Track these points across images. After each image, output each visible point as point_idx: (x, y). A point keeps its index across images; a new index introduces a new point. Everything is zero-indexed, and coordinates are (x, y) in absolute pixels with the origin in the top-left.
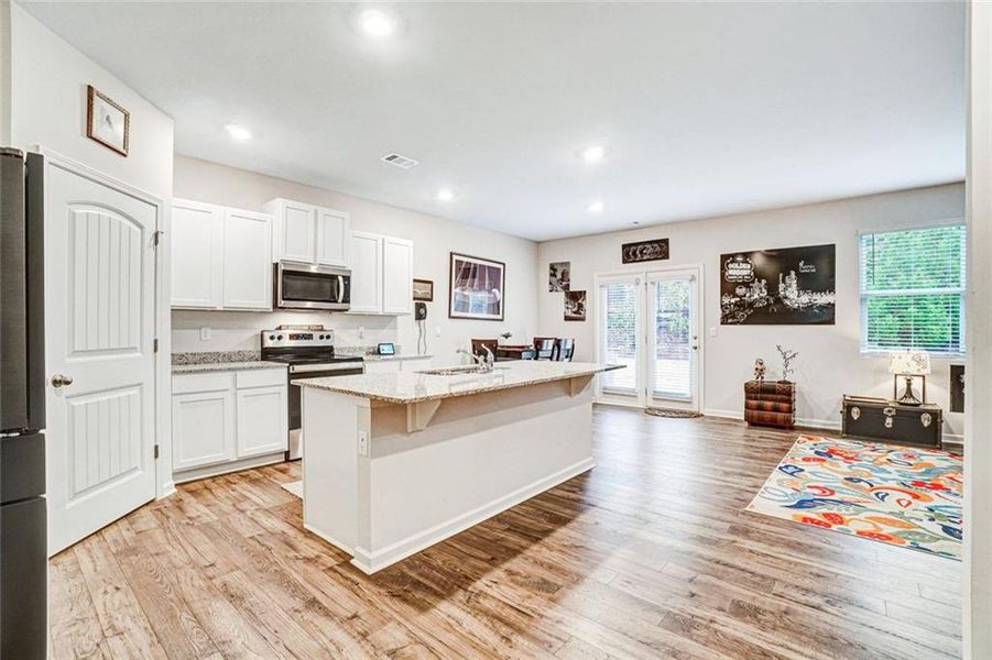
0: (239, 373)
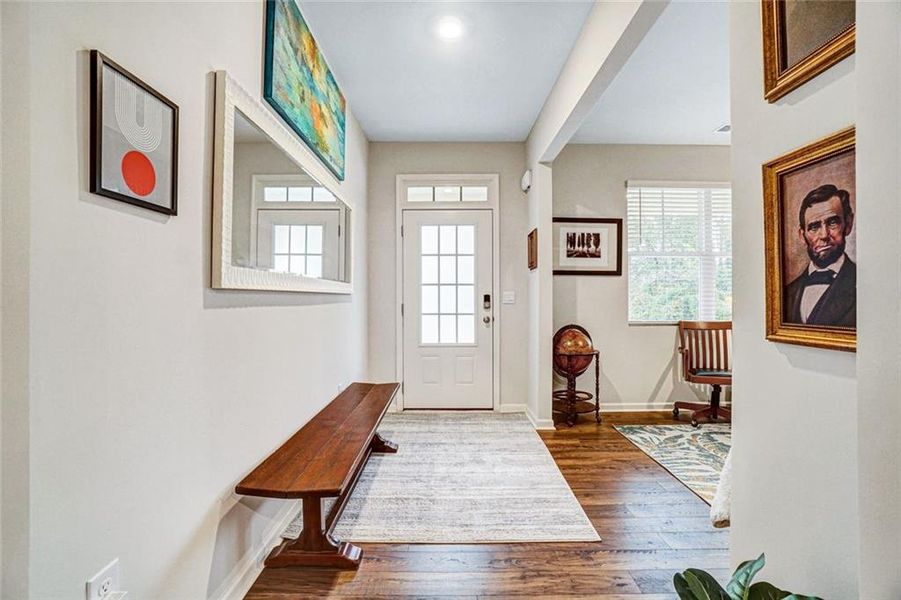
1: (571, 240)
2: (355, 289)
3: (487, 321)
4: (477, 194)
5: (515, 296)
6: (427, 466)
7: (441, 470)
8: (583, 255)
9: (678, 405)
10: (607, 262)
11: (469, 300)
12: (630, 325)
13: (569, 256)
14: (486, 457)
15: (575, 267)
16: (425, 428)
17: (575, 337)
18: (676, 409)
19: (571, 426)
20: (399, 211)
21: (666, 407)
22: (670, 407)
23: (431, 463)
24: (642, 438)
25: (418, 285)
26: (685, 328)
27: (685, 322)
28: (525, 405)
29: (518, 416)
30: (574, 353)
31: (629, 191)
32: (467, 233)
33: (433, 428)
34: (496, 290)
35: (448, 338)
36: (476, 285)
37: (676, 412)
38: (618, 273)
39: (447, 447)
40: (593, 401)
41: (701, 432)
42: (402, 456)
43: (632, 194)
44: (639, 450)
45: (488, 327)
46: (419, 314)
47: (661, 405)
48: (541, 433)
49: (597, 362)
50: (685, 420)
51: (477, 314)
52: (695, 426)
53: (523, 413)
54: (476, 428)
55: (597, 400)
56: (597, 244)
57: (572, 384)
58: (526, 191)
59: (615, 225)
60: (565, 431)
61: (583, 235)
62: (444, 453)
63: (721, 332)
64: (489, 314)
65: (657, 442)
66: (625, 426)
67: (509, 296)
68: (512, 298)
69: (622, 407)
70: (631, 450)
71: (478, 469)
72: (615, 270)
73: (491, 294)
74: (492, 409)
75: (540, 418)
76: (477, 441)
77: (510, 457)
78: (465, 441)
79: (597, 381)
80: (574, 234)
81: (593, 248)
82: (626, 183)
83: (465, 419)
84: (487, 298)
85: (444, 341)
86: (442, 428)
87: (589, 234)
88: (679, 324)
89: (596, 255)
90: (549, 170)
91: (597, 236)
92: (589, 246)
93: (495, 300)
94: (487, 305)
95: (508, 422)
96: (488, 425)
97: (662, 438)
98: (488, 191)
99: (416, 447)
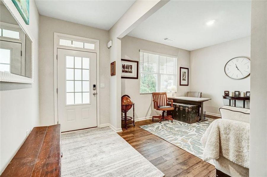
1: (123, 67)
2: (34, 81)
3: (94, 94)
4: (90, 46)
5: (105, 85)
6: (80, 160)
7: (88, 161)
8: (126, 72)
9: (153, 117)
10: (134, 75)
11: (87, 87)
12: (140, 94)
13: (123, 72)
14: (105, 149)
15: (124, 76)
16: (71, 141)
17: (127, 99)
18: (153, 118)
19: (127, 129)
21: (150, 118)
22: (151, 117)
23: (82, 158)
24: (150, 129)
25: (65, 80)
26: (154, 95)
27: (154, 93)
28: (109, 124)
29: (108, 128)
30: (127, 104)
31: (140, 53)
32: (86, 62)
33: (75, 140)
34: (98, 83)
35: (78, 101)
36: (90, 81)
37: (153, 119)
38: (137, 78)
39: (85, 148)
40: (132, 120)
41: (162, 124)
42: (66, 158)
43: (141, 53)
44: (152, 134)
45: (95, 97)
46: (65, 92)
47: (149, 117)
48: (119, 133)
49: (134, 107)
50: (157, 121)
51: (90, 92)
52: (160, 123)
53: (108, 127)
54: (94, 136)
55: (134, 119)
56: (131, 69)
57: (125, 115)
58: (109, 48)
59: (136, 63)
60: (126, 131)
61: (127, 65)
62: (86, 151)
63: (163, 95)
64: (95, 92)
65: (155, 130)
66: (143, 126)
67: (102, 85)
68: (104, 86)
69: (138, 120)
70: (150, 134)
71: (104, 156)
72: (136, 77)
73: (96, 84)
74: (97, 127)
75: (117, 128)
76: (97, 142)
77: (113, 146)
78: (92, 143)
79: (134, 113)
80: (125, 65)
81: (130, 70)
82: (139, 50)
83: (87, 132)
84: (94, 86)
85: (77, 103)
86: (80, 139)
87: (129, 65)
88: (152, 94)
89: (131, 72)
90: (120, 41)
91: (131, 66)
92: (129, 69)
93: (98, 87)
94: (94, 89)
95: (105, 131)
96: (98, 134)
97: (155, 128)
98: (95, 46)
99: (71, 151)
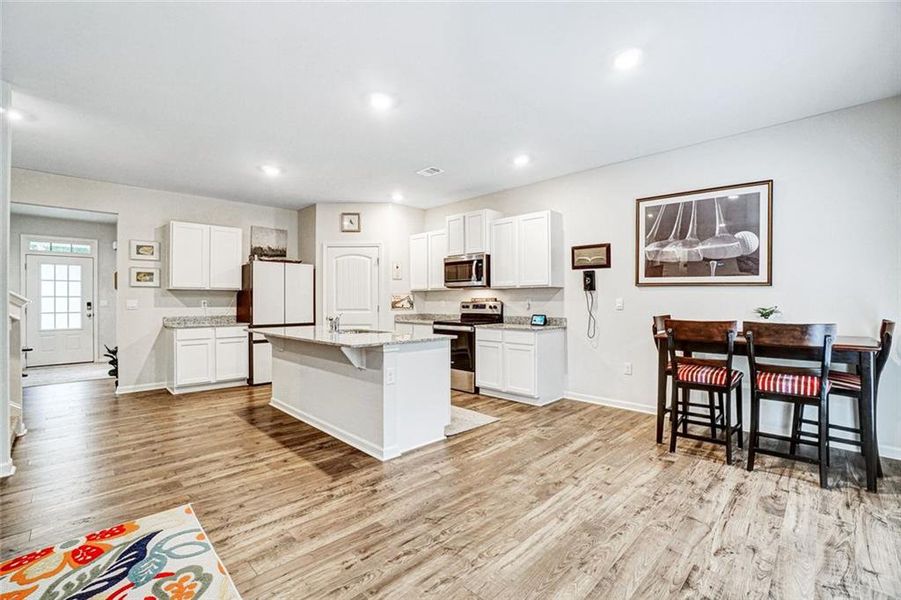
0: (415, 326)
3: (89, 316)
5: (108, 303)
11: (77, 305)
20: (23, 256)
25: (39, 297)
32: (76, 271)
34: (96, 300)
35: (62, 325)
36: (82, 297)
45: (90, 319)
46: (39, 313)
51: (82, 313)
58: (114, 250)
64: (91, 312)
67: (104, 303)
68: (106, 304)
73: (91, 302)
74: (92, 362)
84: (89, 304)
85: (59, 327)
93: (95, 305)
94: (89, 308)
98: (91, 248)
